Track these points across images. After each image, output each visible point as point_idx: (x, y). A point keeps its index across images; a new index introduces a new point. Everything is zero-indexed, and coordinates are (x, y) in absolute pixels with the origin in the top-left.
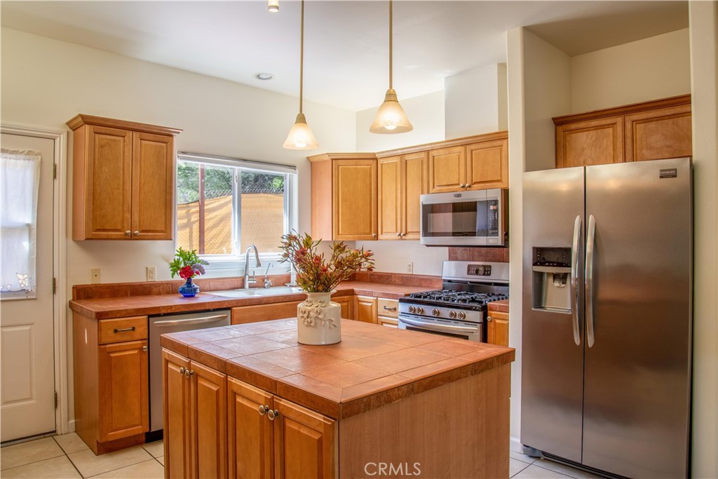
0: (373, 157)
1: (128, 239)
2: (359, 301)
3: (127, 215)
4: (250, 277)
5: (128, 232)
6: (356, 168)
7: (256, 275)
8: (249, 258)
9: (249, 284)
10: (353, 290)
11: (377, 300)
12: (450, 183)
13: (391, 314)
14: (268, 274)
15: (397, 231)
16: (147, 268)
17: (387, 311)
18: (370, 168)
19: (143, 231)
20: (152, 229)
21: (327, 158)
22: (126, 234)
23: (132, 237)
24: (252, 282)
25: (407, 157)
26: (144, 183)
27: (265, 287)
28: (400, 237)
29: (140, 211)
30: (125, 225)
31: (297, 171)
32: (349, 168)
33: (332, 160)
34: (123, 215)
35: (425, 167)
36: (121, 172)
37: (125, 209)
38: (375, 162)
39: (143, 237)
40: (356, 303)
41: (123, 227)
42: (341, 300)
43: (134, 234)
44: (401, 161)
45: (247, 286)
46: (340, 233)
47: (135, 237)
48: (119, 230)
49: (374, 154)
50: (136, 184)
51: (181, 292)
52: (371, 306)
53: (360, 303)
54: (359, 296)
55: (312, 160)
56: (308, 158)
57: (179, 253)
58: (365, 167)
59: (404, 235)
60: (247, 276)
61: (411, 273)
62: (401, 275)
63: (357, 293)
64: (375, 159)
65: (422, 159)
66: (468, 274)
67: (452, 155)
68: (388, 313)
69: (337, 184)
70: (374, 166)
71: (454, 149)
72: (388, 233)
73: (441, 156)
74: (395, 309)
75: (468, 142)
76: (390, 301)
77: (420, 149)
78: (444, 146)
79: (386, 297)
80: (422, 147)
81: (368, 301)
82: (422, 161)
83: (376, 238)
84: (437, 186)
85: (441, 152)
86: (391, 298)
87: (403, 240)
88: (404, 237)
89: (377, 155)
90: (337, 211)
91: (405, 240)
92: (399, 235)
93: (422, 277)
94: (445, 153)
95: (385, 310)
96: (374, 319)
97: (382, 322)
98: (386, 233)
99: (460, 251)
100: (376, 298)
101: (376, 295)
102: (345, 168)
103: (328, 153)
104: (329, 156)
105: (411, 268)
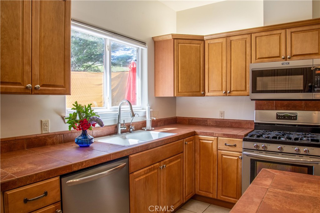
0: (202, 38)
1: (29, 94)
2: (200, 139)
3: (27, 68)
4: (121, 125)
5: (29, 85)
6: (190, 46)
7: (125, 122)
8: (121, 110)
9: (121, 130)
10: (195, 132)
11: (217, 139)
12: (271, 56)
13: (231, 149)
14: (132, 122)
15: (222, 90)
16: (41, 121)
17: (227, 147)
18: (200, 46)
19: (43, 86)
20: (52, 84)
21: (171, 37)
22: (27, 88)
23: (34, 91)
24: (123, 128)
25: (232, 38)
26: (44, 37)
27: (130, 132)
28: (225, 94)
29: (40, 64)
30: (25, 78)
31: (147, 46)
32: (185, 46)
33: (174, 39)
34: (23, 69)
35: (248, 45)
36: (21, 21)
37: (25, 61)
38: (203, 42)
39: (44, 92)
40: (197, 141)
41: (23, 80)
42: (190, 140)
43: (35, 88)
44: (227, 41)
45: (119, 132)
46: (180, 91)
47: (36, 92)
48: (19, 84)
49: (203, 36)
50: (36, 36)
51: (77, 143)
52: (212, 143)
53: (201, 141)
54: (199, 136)
55: (156, 40)
56: (153, 38)
57: (75, 107)
58: (196, 45)
59: (229, 93)
60: (120, 125)
61: (223, 118)
62: (215, 120)
63: (199, 134)
64: (203, 40)
65: (246, 39)
66: (277, 118)
67: (274, 35)
68: (228, 148)
69: (177, 56)
70: (202, 45)
71: (275, 32)
72: (214, 91)
73: (263, 37)
74: (235, 146)
75: (290, 26)
76: (230, 140)
77: (244, 32)
78: (266, 30)
79: (226, 137)
80: (246, 31)
81: (208, 139)
82: (246, 41)
83: (204, 95)
84: (259, 58)
85: (263, 34)
86: (232, 137)
87: (228, 96)
88: (229, 94)
89: (204, 38)
90: (177, 76)
91: (230, 96)
92: (225, 93)
93: (233, 121)
94: (266, 34)
95: (225, 146)
96: (215, 153)
97: (222, 155)
98: (213, 91)
99: (266, 103)
100: (216, 138)
101: (217, 135)
102: (183, 45)
103: (172, 34)
104: (172, 36)
105: (223, 115)
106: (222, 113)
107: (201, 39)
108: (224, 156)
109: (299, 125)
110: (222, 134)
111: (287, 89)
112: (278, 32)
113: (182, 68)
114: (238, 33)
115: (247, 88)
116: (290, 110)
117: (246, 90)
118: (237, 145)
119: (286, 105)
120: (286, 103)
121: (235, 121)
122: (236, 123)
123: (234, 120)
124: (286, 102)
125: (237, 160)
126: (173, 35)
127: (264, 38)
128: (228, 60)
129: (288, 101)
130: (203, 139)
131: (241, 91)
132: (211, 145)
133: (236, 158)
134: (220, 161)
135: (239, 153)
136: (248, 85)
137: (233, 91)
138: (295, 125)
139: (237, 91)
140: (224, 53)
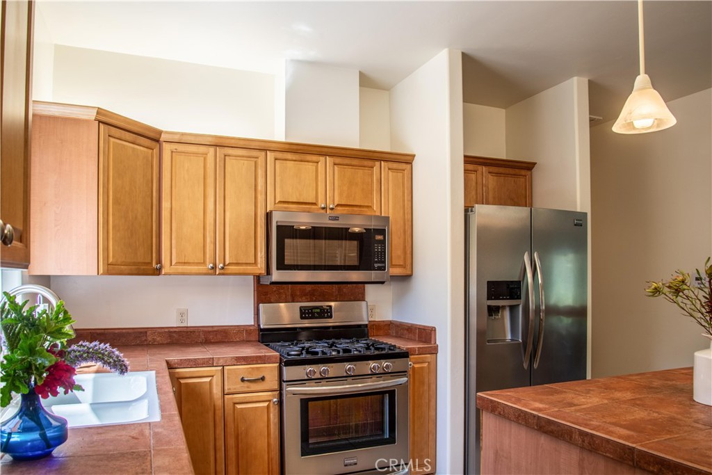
0: (156, 136)
6: (132, 149)
11: (223, 370)
12: (302, 201)
13: (254, 387)
17: (246, 384)
18: (152, 155)
25: (228, 151)
28: (212, 271)
32: (123, 145)
33: (101, 122)
35: (261, 172)
38: (158, 145)
44: (215, 156)
46: (111, 260)
49: (160, 133)
52: (210, 382)
53: (182, 381)
54: (178, 370)
58: (146, 150)
59: (223, 268)
62: (166, 330)
63: (176, 366)
64: (157, 141)
65: (256, 159)
66: (302, 318)
67: (306, 163)
68: (248, 387)
69: (106, 169)
70: (156, 151)
71: (309, 157)
72: (185, 263)
73: (288, 162)
74: (263, 379)
75: (331, 153)
76: (253, 368)
77: (253, 145)
78: (293, 149)
79: (243, 363)
80: (257, 144)
81: (201, 375)
82: (256, 163)
83: (157, 272)
84: (280, 202)
85: (289, 156)
86: (254, 362)
87: (219, 274)
88: (222, 271)
89: (163, 136)
90: (106, 220)
91: (223, 274)
92: (212, 268)
93: (210, 329)
94: (294, 158)
95: (242, 384)
96: (219, 403)
97: (235, 403)
98: (182, 263)
99: (275, 289)
100: (221, 368)
101: (221, 362)
102: (118, 144)
103: (99, 108)
104: (98, 113)
105: (185, 317)
106: (182, 314)
107: (153, 138)
108: (239, 406)
109: (334, 327)
110: (232, 358)
111: (312, 263)
112: (315, 158)
113: (116, 202)
114: (241, 144)
115: (259, 260)
116: (315, 301)
117: (255, 263)
118: (267, 378)
119: (309, 291)
120: (310, 289)
121: (215, 329)
122: (216, 335)
123: (212, 327)
124: (308, 288)
125: (268, 407)
126: (100, 111)
127: (290, 164)
128: (219, 197)
129: (313, 286)
130: (188, 376)
131: (247, 264)
132: (208, 386)
133: (266, 404)
134: (230, 419)
135: (270, 393)
136: (261, 253)
137: (229, 263)
138: (329, 327)
139: (237, 264)
140: (210, 181)
